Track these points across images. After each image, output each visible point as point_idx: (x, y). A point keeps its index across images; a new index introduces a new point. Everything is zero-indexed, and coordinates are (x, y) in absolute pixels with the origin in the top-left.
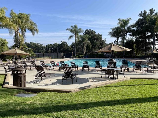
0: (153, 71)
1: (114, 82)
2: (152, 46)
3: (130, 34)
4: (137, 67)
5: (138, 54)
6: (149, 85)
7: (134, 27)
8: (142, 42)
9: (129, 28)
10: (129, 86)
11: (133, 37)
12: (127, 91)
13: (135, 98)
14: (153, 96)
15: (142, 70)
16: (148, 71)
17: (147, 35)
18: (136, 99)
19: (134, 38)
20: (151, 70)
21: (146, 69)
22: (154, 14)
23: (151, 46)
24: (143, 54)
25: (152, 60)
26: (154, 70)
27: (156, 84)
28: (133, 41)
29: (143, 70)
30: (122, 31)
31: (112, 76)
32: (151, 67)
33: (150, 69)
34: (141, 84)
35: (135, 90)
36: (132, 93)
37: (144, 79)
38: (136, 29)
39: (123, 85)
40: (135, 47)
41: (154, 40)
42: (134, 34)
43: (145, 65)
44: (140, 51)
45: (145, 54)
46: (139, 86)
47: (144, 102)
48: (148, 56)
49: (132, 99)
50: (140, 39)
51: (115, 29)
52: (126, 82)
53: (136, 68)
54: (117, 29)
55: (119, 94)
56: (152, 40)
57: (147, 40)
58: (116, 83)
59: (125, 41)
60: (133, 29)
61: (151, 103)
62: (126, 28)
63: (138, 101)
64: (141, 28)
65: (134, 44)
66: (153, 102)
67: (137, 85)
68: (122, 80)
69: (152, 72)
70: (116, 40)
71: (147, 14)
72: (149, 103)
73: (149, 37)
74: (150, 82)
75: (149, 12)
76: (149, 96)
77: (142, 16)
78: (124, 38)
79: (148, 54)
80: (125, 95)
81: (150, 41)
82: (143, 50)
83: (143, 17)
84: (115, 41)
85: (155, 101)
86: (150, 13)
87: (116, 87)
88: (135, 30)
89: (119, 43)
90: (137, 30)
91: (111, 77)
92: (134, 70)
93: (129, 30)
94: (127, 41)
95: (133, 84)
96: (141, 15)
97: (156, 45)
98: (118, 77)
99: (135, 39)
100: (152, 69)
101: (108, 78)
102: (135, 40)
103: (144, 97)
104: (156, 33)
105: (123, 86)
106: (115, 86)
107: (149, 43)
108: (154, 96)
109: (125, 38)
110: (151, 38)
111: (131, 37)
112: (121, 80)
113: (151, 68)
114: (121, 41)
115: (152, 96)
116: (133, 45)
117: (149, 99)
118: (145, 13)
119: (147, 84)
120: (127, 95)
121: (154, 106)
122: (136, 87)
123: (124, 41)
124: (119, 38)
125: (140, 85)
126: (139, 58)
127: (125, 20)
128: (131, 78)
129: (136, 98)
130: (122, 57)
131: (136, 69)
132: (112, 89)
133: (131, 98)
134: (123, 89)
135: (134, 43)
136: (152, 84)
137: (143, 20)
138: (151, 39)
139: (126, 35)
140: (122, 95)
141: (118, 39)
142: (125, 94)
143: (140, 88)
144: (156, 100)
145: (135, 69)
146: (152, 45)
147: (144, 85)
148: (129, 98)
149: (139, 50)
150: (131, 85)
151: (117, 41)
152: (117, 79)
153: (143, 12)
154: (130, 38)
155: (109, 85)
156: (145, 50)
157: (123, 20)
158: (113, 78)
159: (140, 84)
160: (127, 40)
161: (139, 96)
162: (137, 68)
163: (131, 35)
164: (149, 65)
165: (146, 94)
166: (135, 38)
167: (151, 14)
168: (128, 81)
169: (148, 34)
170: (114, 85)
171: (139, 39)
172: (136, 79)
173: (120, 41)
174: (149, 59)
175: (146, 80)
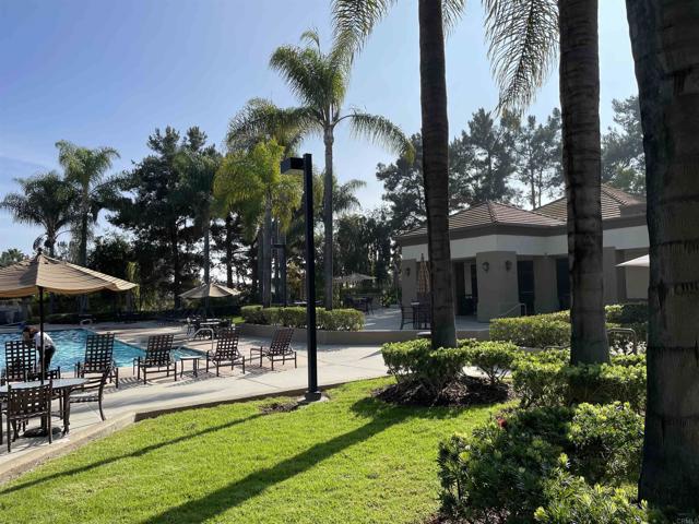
0: (214, 371)
1: (58, 453)
2: (202, 273)
3: (114, 214)
4: (155, 361)
5: (148, 303)
6: (216, 429)
7: (127, 188)
8: (162, 251)
9: (105, 190)
10: (137, 454)
11: (126, 228)
12: (136, 482)
13: (176, 505)
14: (242, 477)
15: (175, 370)
16: (195, 374)
17: (182, 227)
18: (185, 511)
19: (129, 237)
20: (208, 368)
21: (189, 366)
22: (203, 148)
23: (195, 271)
24: (168, 304)
25: (205, 326)
26: (218, 366)
27: (241, 421)
28: (125, 246)
29: (179, 371)
30: (73, 196)
31: (35, 423)
32: (207, 356)
33: (202, 364)
34: (187, 433)
35: (168, 468)
36: (156, 487)
37: (192, 411)
38: (137, 195)
39: (108, 456)
40: (133, 272)
41: (207, 249)
42: (128, 215)
43: (183, 348)
44: (156, 292)
45: (173, 303)
46: (182, 443)
47: (219, 512)
48: (189, 313)
49: (167, 513)
50: (156, 243)
51: (40, 183)
52: (118, 441)
53: (150, 366)
54: (50, 185)
55: (101, 511)
56: (199, 247)
57: (183, 248)
58: (69, 457)
59: (91, 246)
60: (126, 194)
61: (244, 507)
62: (92, 186)
63: (194, 515)
64: (159, 197)
65: (133, 261)
66: (252, 501)
67: (171, 443)
68: (99, 433)
69: (211, 376)
70: (45, 238)
71: (179, 143)
72: (236, 509)
73: (190, 236)
74: (215, 417)
75: (185, 138)
76: (232, 480)
77: (160, 148)
78: (83, 234)
79: (185, 304)
80: (132, 504)
81: (193, 252)
82: (166, 287)
83: (163, 151)
84: (39, 240)
85: (256, 493)
86: (189, 143)
87: (76, 476)
88: (134, 201)
89: (58, 250)
90: (141, 204)
91: (28, 427)
92: (142, 373)
93: (107, 199)
94: (98, 247)
95: (152, 444)
96: (155, 144)
97: (213, 266)
98: (66, 423)
99: (136, 238)
100: (211, 363)
101: (16, 437)
102: (136, 243)
103: (211, 488)
104: (212, 223)
105: (107, 461)
106: (71, 473)
107: (187, 257)
108: (246, 475)
109: (91, 234)
110: (196, 240)
111: (119, 231)
112: (94, 435)
113: (208, 360)
114: (68, 242)
115: (239, 477)
116: (127, 264)
117: (232, 494)
118: (171, 139)
119: (206, 427)
120: (137, 503)
121: (260, 515)
122: (170, 450)
123: (83, 246)
124: (57, 227)
125: (182, 439)
126: (152, 319)
127: (89, 153)
128: (139, 417)
129: (180, 503)
130: (74, 321)
131: (148, 370)
132: (54, 493)
133: (161, 509)
134: (115, 479)
135: (130, 257)
136: (228, 425)
137: (163, 164)
138: (197, 244)
139: (95, 218)
140: (115, 511)
141: (51, 233)
142: (127, 500)
143: (186, 451)
144: (259, 487)
145: (145, 373)
146: (201, 266)
147: (199, 434)
148: (153, 513)
149: (153, 286)
150: (145, 450)
151: (49, 244)
152: (66, 430)
153: (164, 134)
154: (114, 234)
155: (35, 472)
156: (176, 288)
157: (78, 151)
158: (45, 434)
159: (180, 434)
160: (97, 241)
161: (191, 490)
162: (154, 366)
163: (115, 222)
164: (196, 348)
165: (214, 472)
166: (136, 233)
167: (194, 147)
168: (130, 431)
169: (184, 222)
170: (62, 470)
171: (151, 239)
172: (160, 418)
173: (63, 244)
174: (192, 322)
175: (203, 411)
